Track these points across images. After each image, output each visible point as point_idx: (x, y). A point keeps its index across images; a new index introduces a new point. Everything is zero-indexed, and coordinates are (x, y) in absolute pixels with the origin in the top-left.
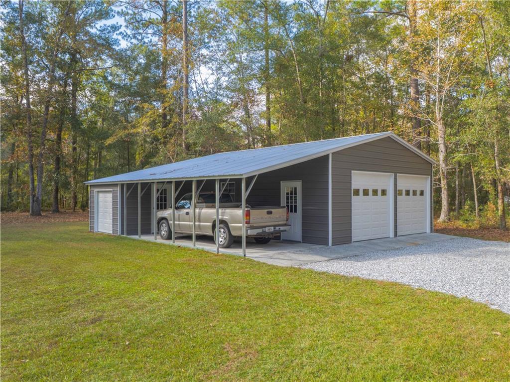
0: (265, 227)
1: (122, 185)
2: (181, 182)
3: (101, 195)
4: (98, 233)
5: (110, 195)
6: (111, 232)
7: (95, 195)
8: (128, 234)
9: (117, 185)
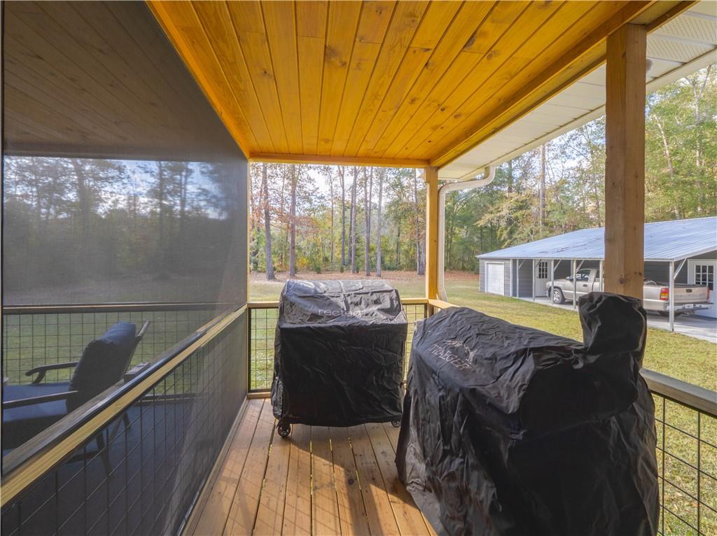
0: (685, 303)
1: (514, 261)
2: (581, 261)
3: (490, 266)
4: (488, 294)
5: (503, 267)
6: (503, 294)
7: (486, 265)
8: (520, 297)
9: (509, 260)
